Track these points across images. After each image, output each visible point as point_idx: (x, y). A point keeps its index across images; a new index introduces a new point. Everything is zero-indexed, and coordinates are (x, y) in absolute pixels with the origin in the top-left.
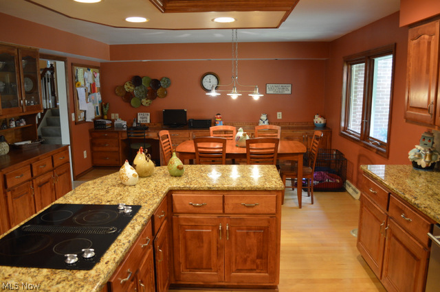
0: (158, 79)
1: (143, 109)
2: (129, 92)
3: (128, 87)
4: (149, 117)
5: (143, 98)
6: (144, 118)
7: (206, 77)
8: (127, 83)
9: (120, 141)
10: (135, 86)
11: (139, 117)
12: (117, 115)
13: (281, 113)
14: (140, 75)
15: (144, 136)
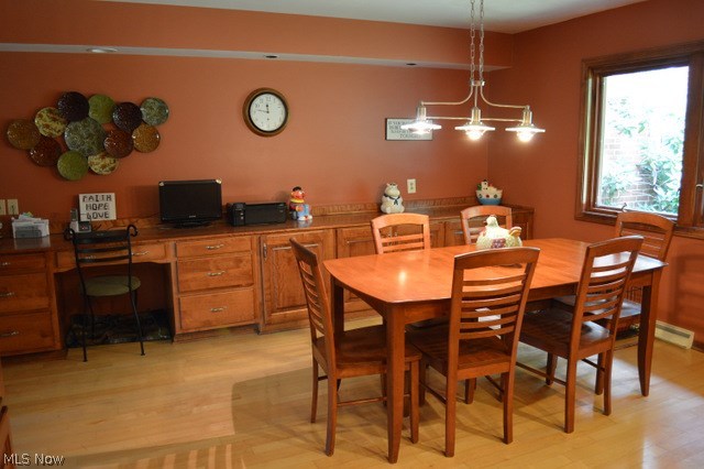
0: (134, 100)
1: (93, 182)
2: (50, 139)
3: (46, 124)
4: (112, 206)
5: (91, 152)
6: (99, 208)
7: (257, 101)
8: (44, 112)
9: (52, 276)
10: (68, 122)
11: (83, 206)
12: (14, 203)
13: (413, 181)
14: (84, 91)
15: (129, 257)
